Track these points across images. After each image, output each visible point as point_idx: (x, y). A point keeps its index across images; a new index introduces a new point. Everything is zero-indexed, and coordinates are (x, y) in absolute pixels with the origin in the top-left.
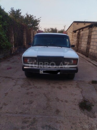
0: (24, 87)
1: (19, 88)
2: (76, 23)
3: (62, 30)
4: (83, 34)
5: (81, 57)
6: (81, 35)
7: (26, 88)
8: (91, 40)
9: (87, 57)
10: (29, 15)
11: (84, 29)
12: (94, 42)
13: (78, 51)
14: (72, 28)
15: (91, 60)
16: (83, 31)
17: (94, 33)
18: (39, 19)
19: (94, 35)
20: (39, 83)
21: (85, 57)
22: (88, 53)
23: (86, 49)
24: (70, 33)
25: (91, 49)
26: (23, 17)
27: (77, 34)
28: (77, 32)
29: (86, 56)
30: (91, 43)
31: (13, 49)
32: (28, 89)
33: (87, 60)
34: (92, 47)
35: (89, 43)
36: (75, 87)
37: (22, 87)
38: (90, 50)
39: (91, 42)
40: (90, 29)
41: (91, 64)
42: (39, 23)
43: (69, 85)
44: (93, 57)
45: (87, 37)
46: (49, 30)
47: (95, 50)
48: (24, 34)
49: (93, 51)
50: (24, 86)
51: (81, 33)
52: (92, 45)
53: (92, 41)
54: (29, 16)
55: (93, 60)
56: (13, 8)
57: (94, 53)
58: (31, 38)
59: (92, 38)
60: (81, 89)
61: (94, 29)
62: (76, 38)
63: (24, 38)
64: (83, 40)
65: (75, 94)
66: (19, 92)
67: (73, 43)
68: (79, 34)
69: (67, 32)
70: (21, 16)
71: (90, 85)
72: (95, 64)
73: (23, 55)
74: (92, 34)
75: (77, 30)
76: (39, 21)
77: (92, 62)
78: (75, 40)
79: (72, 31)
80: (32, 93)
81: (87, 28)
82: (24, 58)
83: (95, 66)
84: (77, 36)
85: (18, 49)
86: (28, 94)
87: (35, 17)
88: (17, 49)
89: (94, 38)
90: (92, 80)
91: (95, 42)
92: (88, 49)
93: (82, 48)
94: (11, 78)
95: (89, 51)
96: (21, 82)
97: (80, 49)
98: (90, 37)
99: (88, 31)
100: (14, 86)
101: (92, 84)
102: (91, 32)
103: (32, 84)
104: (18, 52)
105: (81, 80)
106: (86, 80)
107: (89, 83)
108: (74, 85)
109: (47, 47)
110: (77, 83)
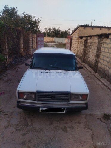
0: (20, 130)
1: (13, 133)
2: (83, 28)
3: (65, 31)
4: (91, 43)
5: (89, 71)
6: (89, 44)
7: (22, 132)
8: (100, 52)
9: (96, 71)
10: (26, 14)
11: (92, 38)
12: (104, 56)
13: (85, 62)
14: (78, 33)
15: (100, 77)
16: (91, 39)
17: (104, 45)
18: (39, 20)
19: (105, 48)
20: (38, 121)
21: (93, 72)
22: (97, 68)
23: (95, 62)
24: (76, 39)
25: (101, 63)
26: (20, 16)
27: (83, 41)
28: (84, 38)
29: (94, 70)
30: (101, 57)
31: (7, 60)
32: (24, 135)
33: (96, 77)
34: (101, 61)
35: (98, 56)
36: (84, 127)
37: (16, 130)
38: (100, 65)
39: (100, 55)
40: (100, 39)
41: (101, 83)
42: (38, 25)
43: (77, 122)
44: (103, 74)
45: (96, 48)
46: (51, 30)
47: (105, 66)
48: (21, 39)
49: (103, 66)
50: (19, 128)
51: (89, 41)
52: (102, 59)
53: (102, 54)
54: (27, 16)
55: (102, 77)
56: (7, 6)
57: (104, 69)
58: (30, 43)
59: (102, 50)
60: (91, 130)
61: (104, 40)
62: (83, 45)
63: (21, 45)
64: (90, 50)
65: (85, 142)
66: (13, 140)
67: (79, 50)
68: (86, 42)
69: (72, 36)
70: (16, 15)
71: (102, 123)
72: (106, 84)
73: (18, 90)
74: (102, 46)
75: (84, 37)
76: (39, 22)
77: (101, 80)
78: (81, 48)
79: (78, 37)
80: (30, 141)
81: (96, 38)
82: (19, 93)
83: (105, 88)
84: (83, 44)
85: (13, 59)
86: (24, 143)
87: (34, 17)
88: (11, 59)
89: (104, 52)
90: (103, 113)
91: (106, 56)
92: (97, 62)
93: (90, 59)
94: (3, 112)
95: (98, 66)
96: (15, 120)
97: (87, 60)
98: (99, 49)
99: (97, 41)
100: (6, 128)
101: (104, 121)
102: (100, 43)
103: (29, 123)
104: (14, 62)
105: (90, 113)
106: (96, 114)
107: (100, 119)
108: (82, 122)
109: (49, 70)
110: (85, 120)
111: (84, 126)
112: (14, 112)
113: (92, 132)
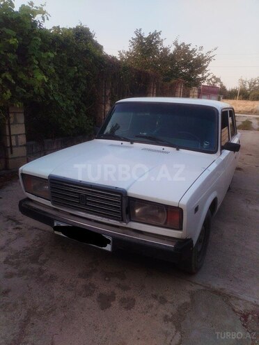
36: (166, 316)
43: (155, 297)
56: (141, 30)
60: (182, 333)
76: (210, 59)
105: (221, 289)
106: (242, 296)
107: (245, 317)
108: (172, 303)
109: (132, 143)
110: (188, 300)
111: (168, 314)
112: (36, 228)
113: (181, 341)
